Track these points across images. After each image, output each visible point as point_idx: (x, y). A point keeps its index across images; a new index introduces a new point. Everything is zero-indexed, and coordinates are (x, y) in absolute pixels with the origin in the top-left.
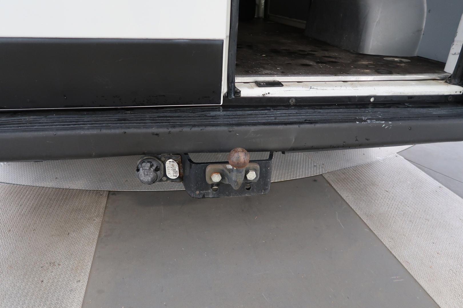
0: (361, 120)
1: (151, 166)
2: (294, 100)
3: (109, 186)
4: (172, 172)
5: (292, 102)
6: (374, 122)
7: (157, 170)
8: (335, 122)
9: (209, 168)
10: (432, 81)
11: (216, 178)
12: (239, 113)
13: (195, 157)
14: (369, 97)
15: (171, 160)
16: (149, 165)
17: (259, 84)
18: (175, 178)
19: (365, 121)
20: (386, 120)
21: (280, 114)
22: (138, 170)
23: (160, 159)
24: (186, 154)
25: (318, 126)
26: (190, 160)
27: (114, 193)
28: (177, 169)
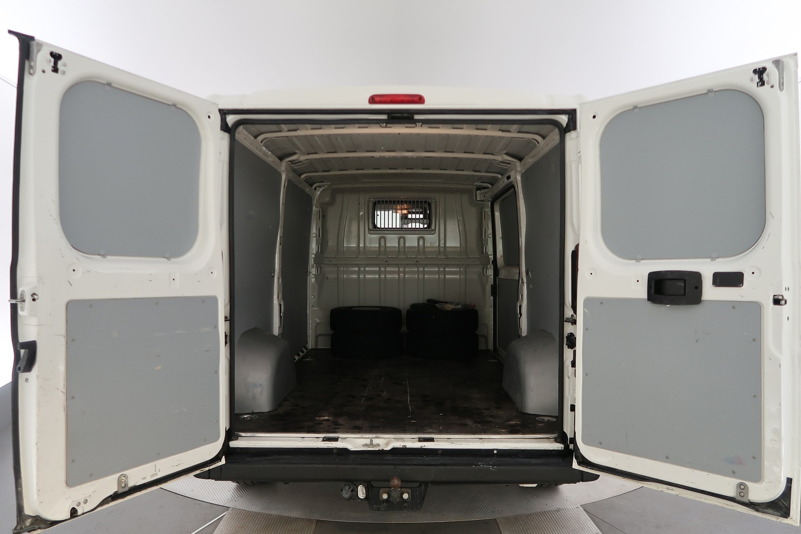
0: (476, 465)
1: (350, 488)
2: (441, 451)
3: (317, 517)
4: (361, 494)
5: (440, 452)
6: (485, 466)
7: (352, 491)
8: (463, 466)
9: (381, 491)
10: (546, 439)
11: (385, 496)
12: (404, 458)
13: (374, 484)
14: (494, 450)
15: (361, 486)
16: (348, 487)
17: (420, 440)
18: (363, 498)
19: (479, 465)
20: (493, 465)
21: (427, 459)
22: (342, 491)
23: (355, 485)
24: (370, 482)
25: (448, 467)
26: (372, 485)
27: (321, 521)
28: (364, 492)
